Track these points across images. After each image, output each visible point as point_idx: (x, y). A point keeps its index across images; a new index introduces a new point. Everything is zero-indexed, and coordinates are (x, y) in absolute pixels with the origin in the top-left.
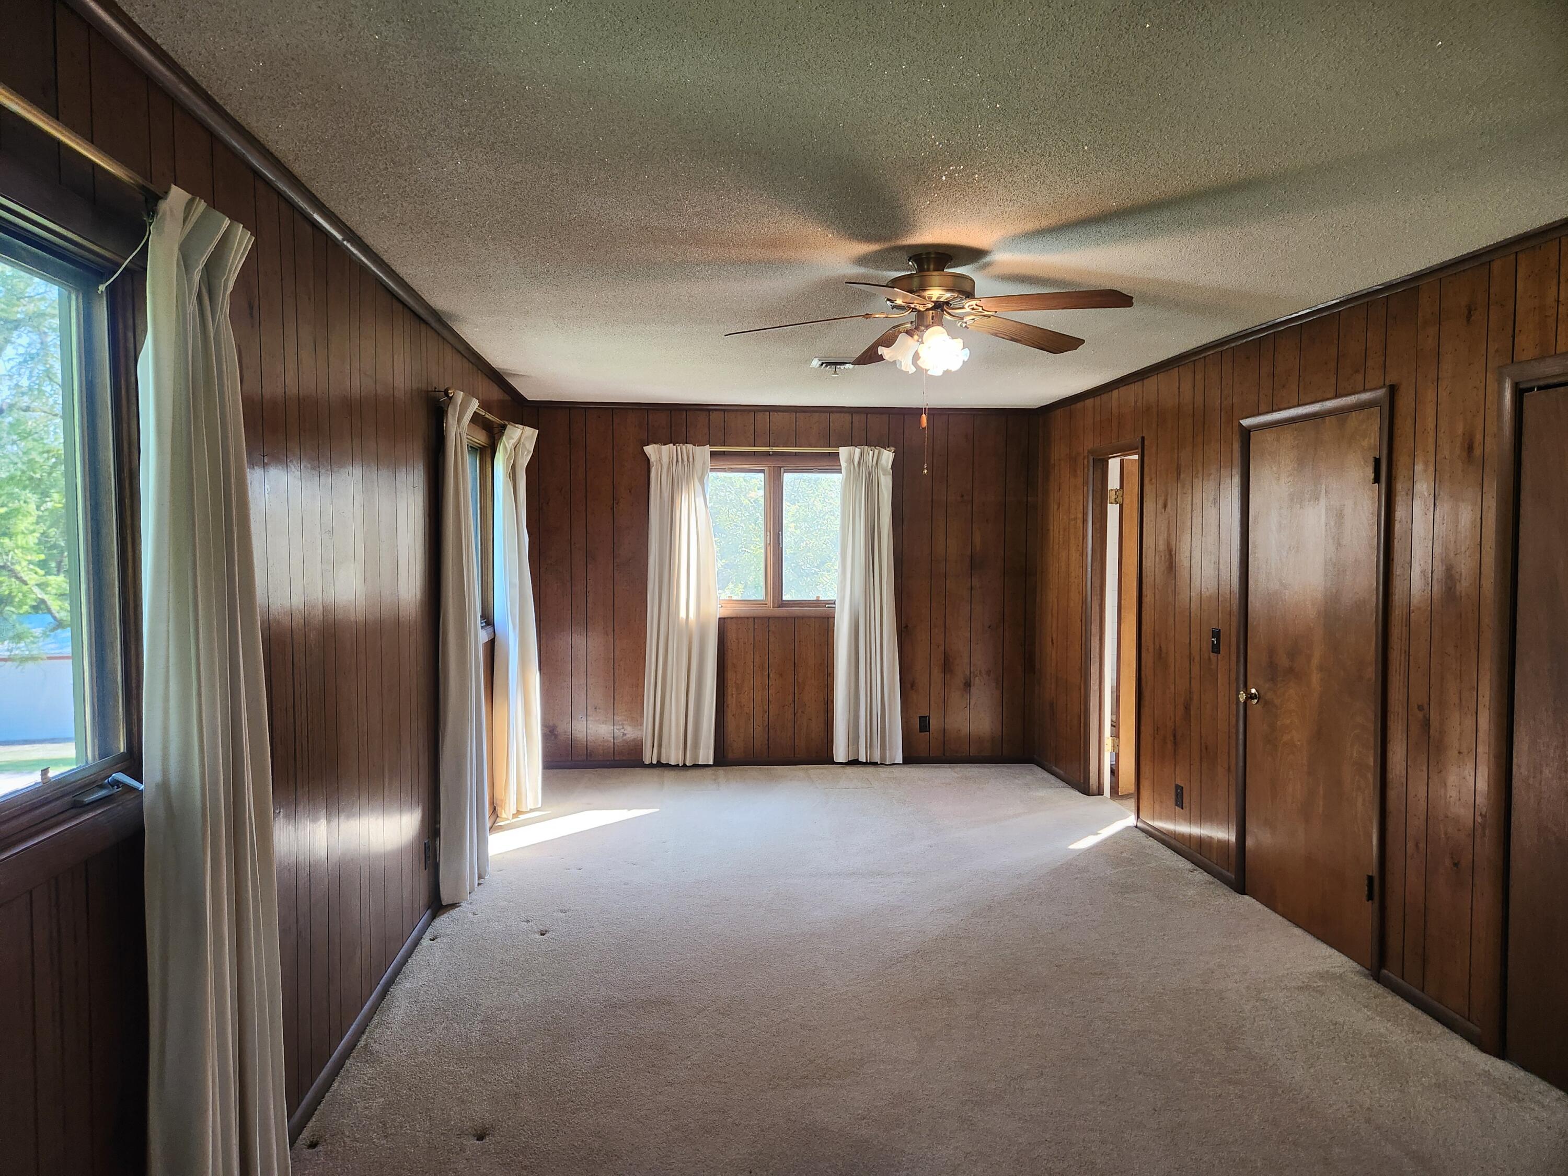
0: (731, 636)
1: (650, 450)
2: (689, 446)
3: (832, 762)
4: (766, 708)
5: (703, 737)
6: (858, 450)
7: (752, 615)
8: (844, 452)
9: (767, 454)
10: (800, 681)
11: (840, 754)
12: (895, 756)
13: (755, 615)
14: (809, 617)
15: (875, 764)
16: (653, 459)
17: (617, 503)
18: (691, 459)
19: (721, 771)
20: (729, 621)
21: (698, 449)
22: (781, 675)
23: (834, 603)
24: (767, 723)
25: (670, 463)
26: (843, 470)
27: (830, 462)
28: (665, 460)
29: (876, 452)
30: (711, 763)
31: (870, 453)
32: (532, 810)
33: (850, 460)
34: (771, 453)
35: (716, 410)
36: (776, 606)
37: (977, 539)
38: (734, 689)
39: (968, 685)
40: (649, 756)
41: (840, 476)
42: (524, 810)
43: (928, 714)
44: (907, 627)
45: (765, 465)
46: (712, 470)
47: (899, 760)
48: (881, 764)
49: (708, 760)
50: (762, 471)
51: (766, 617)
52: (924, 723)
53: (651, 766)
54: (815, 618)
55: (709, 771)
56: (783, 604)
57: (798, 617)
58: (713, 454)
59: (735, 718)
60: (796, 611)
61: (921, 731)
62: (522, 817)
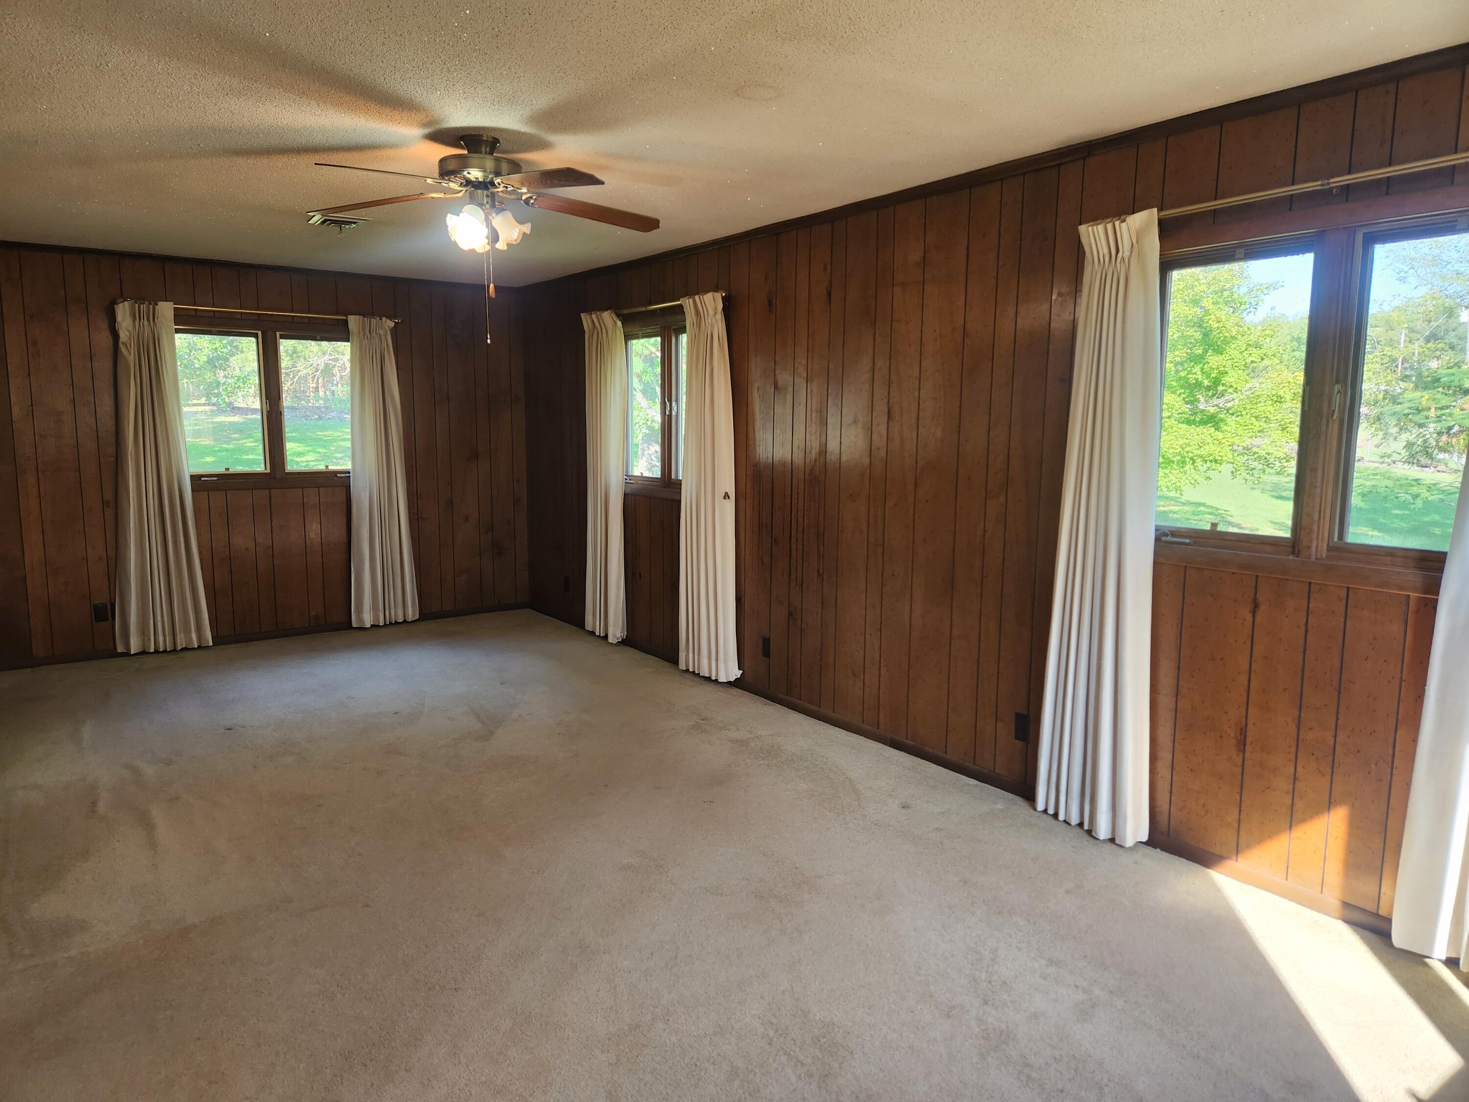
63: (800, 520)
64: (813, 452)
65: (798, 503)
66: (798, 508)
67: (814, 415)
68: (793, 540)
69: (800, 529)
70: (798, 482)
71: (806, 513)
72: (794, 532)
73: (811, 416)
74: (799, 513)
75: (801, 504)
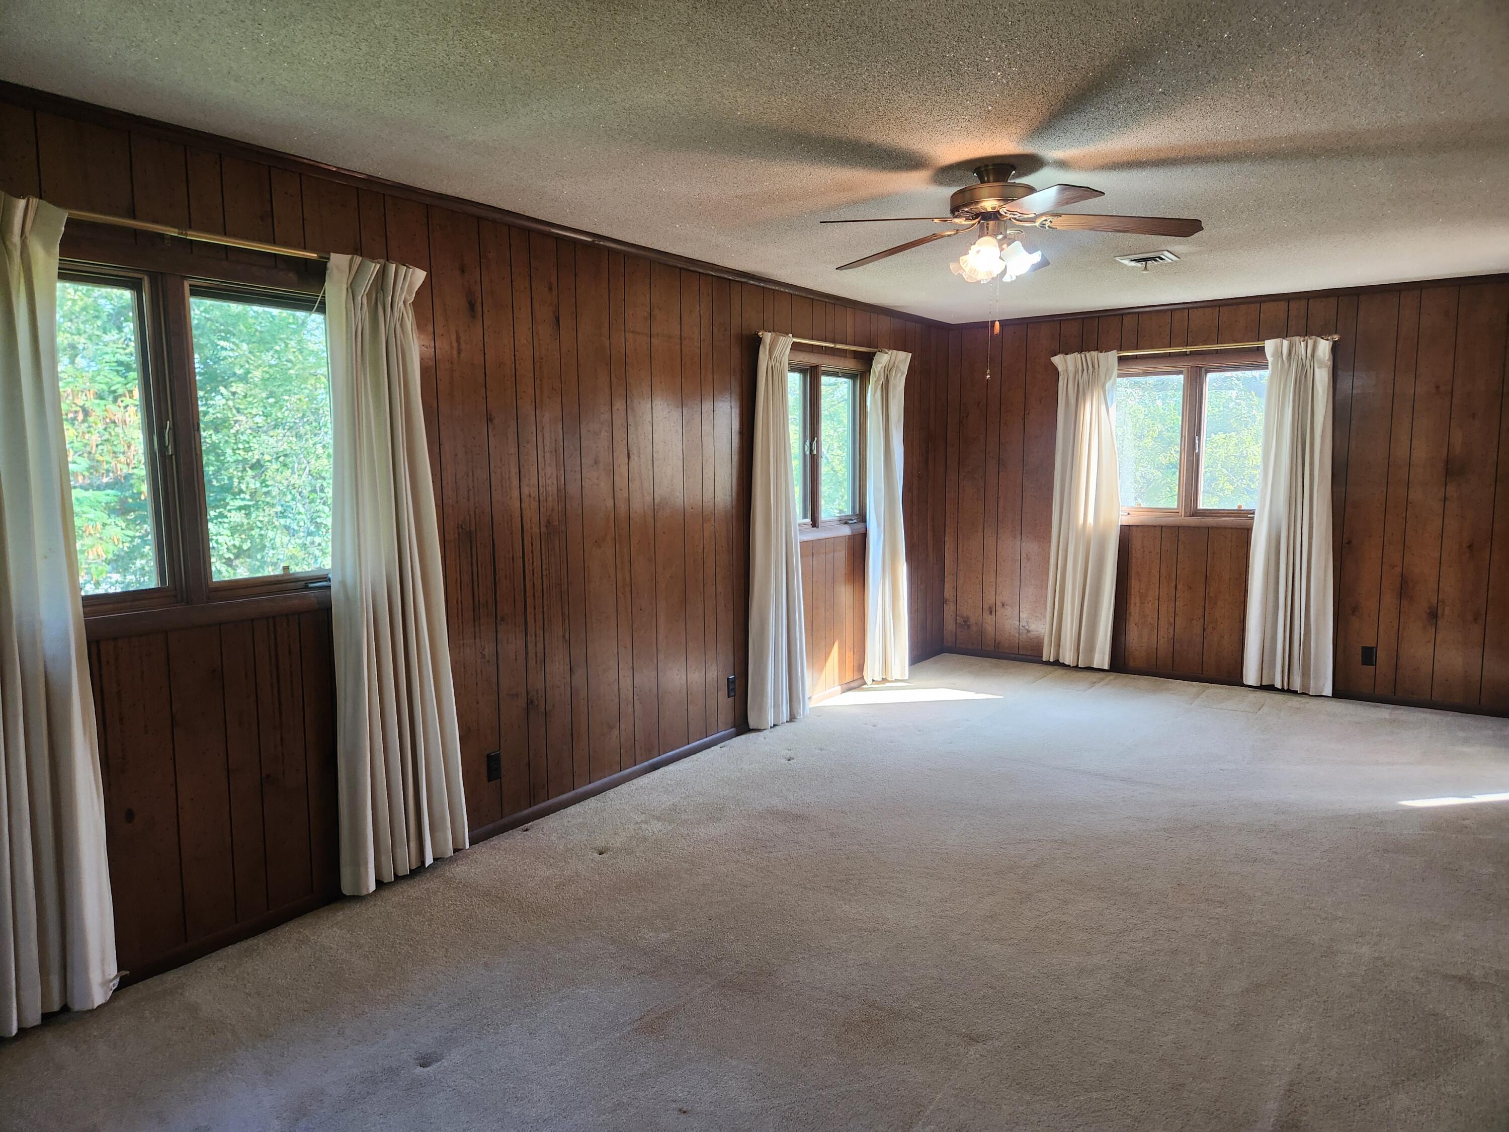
0: (1136, 544)
1: (1057, 360)
2: (1094, 353)
3: (1242, 685)
4: (1172, 620)
5: (1099, 642)
6: (1286, 343)
7: (1158, 523)
8: (1270, 345)
9: (1185, 354)
10: (1212, 595)
11: (1251, 676)
12: (1324, 685)
13: (1162, 523)
14: (1225, 528)
15: (1295, 693)
16: (1060, 369)
17: (1028, 414)
18: (1096, 366)
19: (1113, 676)
20: (1134, 528)
21: (1102, 355)
22: (1190, 588)
23: (1254, 513)
24: (1172, 636)
25: (1076, 372)
26: (1270, 366)
27: (1256, 358)
28: (1071, 369)
29: (1310, 342)
30: (1106, 667)
31: (1301, 345)
32: (897, 681)
33: (1278, 353)
34: (1188, 353)
35: (1129, 313)
36: (1188, 514)
37: (1457, 437)
38: (1138, 598)
39: (1433, 615)
40: (1048, 654)
41: (1266, 373)
42: (890, 679)
43: (1374, 645)
44: (1349, 543)
45: (1183, 367)
46: (1120, 376)
47: (1328, 691)
48: (1303, 694)
49: (1103, 665)
50: (1180, 373)
51: (1175, 527)
52: (1369, 656)
53: (1048, 663)
54: (1232, 528)
55: (1102, 675)
56: (1197, 513)
57: (1212, 528)
58: (1120, 359)
59: (1138, 627)
60: (1209, 520)
61: (1364, 664)
62: (888, 684)
63: (538, 582)
64: (550, 499)
65: (533, 563)
66: (533, 570)
67: (548, 455)
68: (530, 610)
69: (539, 594)
70: (532, 538)
71: (544, 573)
72: (529, 601)
73: (544, 457)
74: (535, 575)
75: (537, 563)
